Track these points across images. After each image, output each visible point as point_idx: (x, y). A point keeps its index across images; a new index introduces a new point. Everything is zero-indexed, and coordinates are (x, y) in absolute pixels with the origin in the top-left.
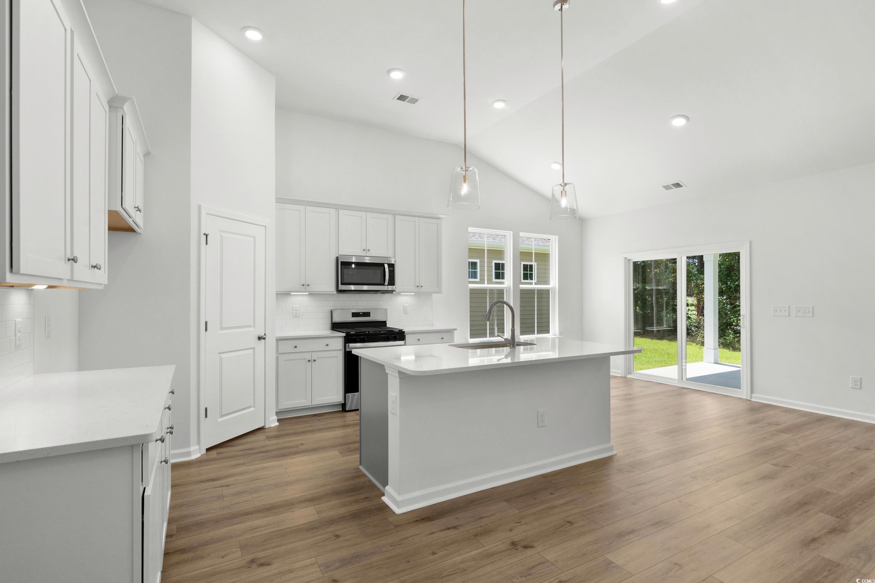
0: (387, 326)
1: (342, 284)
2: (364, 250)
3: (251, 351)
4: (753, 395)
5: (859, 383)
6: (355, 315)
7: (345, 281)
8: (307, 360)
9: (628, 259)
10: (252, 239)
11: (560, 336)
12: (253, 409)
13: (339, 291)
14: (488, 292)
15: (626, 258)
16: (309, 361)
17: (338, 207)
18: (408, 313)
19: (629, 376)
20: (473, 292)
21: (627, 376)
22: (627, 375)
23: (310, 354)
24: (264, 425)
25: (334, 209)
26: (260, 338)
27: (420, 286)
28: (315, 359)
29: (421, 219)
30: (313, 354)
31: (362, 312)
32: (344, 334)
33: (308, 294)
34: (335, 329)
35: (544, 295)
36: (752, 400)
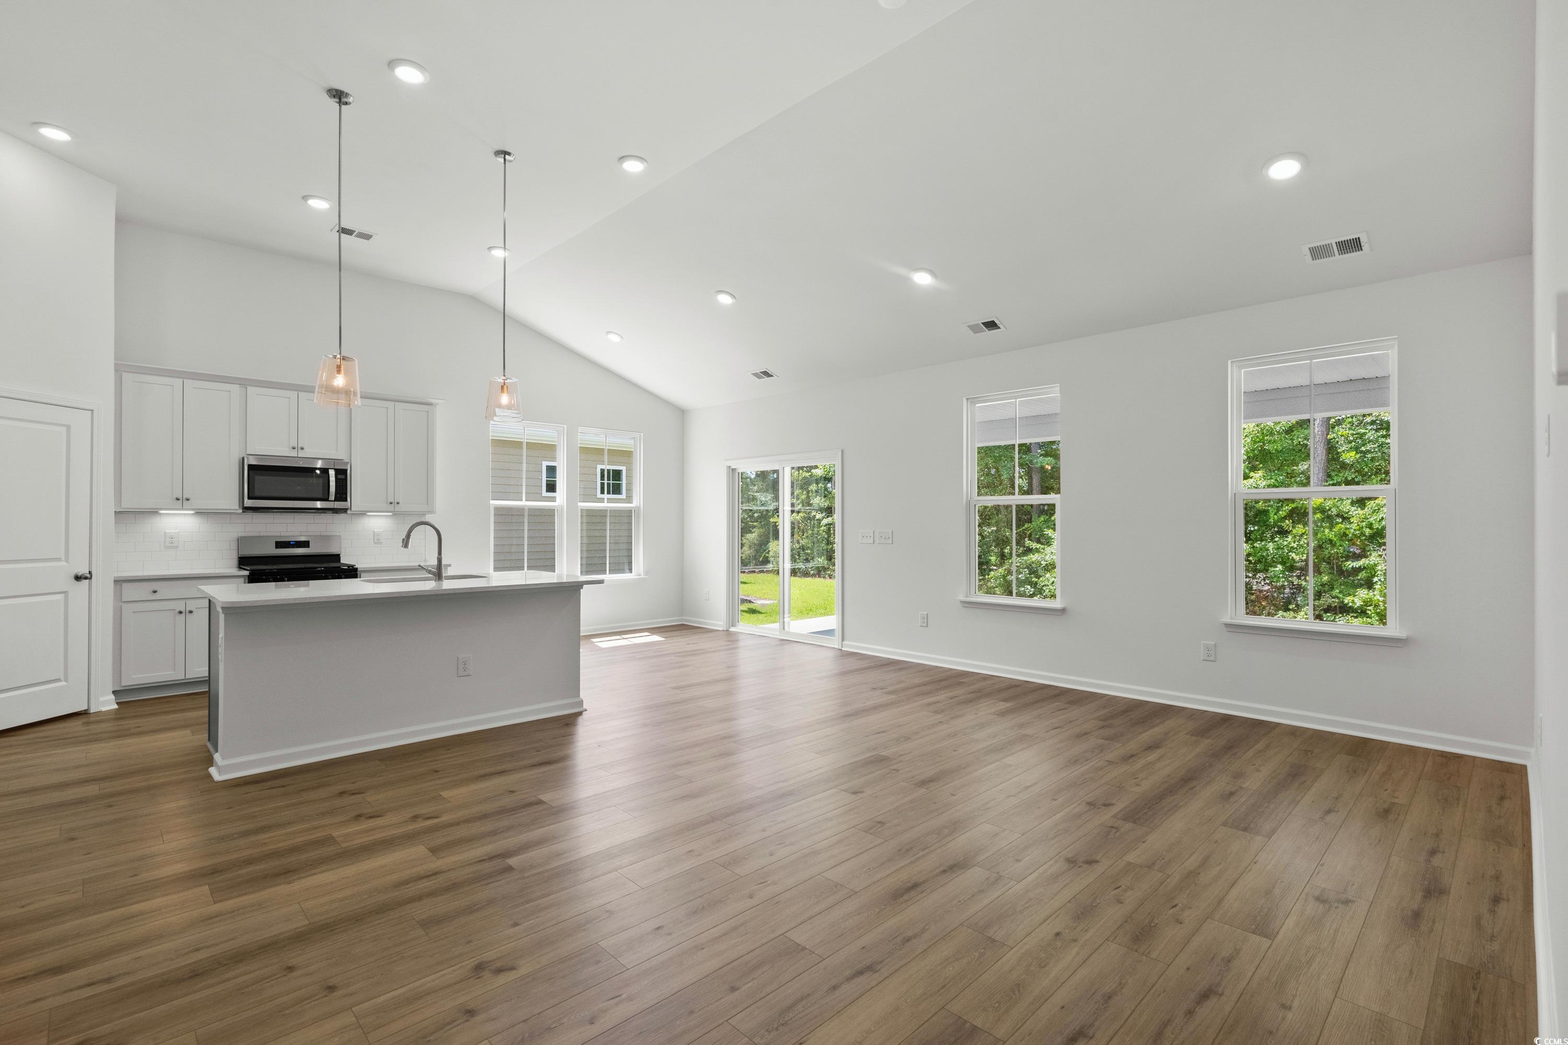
0: (341, 562)
1: (249, 498)
2: (294, 448)
3: (61, 596)
4: (844, 643)
5: (926, 620)
6: (279, 545)
7: (257, 494)
8: (177, 611)
9: (732, 469)
10: (64, 429)
11: (646, 575)
12: (63, 683)
13: (246, 509)
14: (526, 514)
15: (730, 467)
16: (181, 612)
17: (244, 383)
18: (381, 543)
19: (732, 629)
20: (501, 513)
21: (730, 630)
22: (729, 628)
23: (184, 602)
24: (87, 708)
25: (238, 386)
26: (78, 578)
27: (395, 503)
28: (191, 609)
29: (396, 403)
30: (188, 602)
31: (294, 541)
32: (247, 573)
33: (193, 512)
34: (242, 567)
35: (625, 518)
36: (843, 649)
